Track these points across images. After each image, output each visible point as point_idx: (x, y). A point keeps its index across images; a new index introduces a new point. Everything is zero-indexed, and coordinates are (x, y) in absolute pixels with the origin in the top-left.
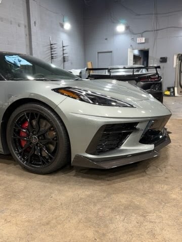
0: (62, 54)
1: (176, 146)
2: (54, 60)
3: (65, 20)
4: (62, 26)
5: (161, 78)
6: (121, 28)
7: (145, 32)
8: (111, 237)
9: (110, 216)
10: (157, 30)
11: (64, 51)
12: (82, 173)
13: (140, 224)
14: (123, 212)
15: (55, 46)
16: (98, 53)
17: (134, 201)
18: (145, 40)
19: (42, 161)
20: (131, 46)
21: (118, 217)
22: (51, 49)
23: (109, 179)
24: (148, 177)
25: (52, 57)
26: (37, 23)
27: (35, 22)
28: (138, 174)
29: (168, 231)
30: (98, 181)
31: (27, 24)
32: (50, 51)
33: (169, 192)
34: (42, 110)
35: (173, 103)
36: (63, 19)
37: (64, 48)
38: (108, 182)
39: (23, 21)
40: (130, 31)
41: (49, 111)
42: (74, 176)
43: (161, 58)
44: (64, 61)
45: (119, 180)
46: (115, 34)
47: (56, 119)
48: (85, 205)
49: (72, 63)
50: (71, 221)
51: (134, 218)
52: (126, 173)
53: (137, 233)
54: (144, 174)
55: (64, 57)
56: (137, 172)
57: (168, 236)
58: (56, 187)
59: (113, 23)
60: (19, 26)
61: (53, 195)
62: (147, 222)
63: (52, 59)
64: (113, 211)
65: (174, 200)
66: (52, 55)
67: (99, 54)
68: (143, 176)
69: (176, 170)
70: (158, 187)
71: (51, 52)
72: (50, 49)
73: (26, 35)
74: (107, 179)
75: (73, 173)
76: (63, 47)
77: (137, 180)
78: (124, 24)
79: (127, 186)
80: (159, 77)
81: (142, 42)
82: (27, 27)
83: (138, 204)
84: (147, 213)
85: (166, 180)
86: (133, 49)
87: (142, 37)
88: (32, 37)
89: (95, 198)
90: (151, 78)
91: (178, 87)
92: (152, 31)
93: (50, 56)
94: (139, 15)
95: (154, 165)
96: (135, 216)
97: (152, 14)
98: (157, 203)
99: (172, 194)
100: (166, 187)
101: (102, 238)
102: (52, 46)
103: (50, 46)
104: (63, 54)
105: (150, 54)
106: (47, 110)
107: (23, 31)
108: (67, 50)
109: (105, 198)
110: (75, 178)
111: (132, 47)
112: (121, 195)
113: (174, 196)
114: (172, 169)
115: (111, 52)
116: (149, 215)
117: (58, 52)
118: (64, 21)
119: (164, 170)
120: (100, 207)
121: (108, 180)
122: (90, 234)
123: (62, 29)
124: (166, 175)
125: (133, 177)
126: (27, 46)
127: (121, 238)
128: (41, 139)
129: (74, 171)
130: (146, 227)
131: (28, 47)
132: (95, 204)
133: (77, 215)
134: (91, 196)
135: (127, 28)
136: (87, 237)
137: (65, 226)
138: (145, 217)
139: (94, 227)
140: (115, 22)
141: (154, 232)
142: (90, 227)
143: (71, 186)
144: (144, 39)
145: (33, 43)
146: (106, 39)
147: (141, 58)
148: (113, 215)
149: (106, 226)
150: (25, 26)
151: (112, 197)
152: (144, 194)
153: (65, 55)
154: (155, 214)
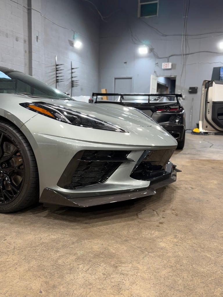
0: (70, 77)
1: (186, 188)
2: (59, 83)
3: (75, 36)
4: (72, 44)
5: (183, 109)
6: (143, 50)
7: (172, 56)
8: (62, 290)
9: (72, 265)
10: (186, 55)
11: (73, 74)
12: (57, 213)
13: (107, 275)
14: (90, 261)
15: (61, 67)
16: (115, 79)
17: (109, 248)
18: (172, 65)
19: (5, 195)
20: (155, 72)
21: (81, 266)
22: (57, 71)
23: (88, 221)
24: (138, 222)
25: (57, 80)
26: (40, 38)
27: (37, 37)
28: (127, 217)
29: (140, 286)
30: (72, 224)
31: (27, 39)
32: (55, 73)
33: (159, 240)
34: (6, 130)
35: (200, 142)
36: (74, 36)
37: (73, 71)
38: (85, 225)
39: (23, 34)
40: (154, 55)
41: (14, 131)
42: (45, 217)
43: (191, 88)
44: (72, 86)
45: (100, 223)
46: (136, 57)
47: (23, 141)
48: (45, 251)
49: (82, 89)
50: (18, 270)
51: (102, 268)
52: (112, 215)
53: (99, 287)
54: (135, 217)
55: (72, 81)
56: (127, 214)
57: (138, 291)
58: (16, 228)
59: (135, 43)
60: (17, 40)
61: (8, 238)
62: (117, 273)
63: (57, 82)
64: (78, 259)
65: (162, 249)
66: (58, 78)
67: (117, 80)
68: (133, 220)
69: (177, 215)
70: (147, 233)
71: (57, 74)
72: (55, 70)
73: (26, 52)
74: (85, 221)
75: (46, 213)
76: (72, 69)
77: (123, 224)
78: (147, 45)
79: (108, 230)
80: (180, 107)
81: (168, 68)
82: (27, 43)
83: (114, 251)
84: (121, 263)
85: (161, 225)
86: (157, 76)
87: (168, 62)
88: (33, 54)
89: (61, 244)
90: (171, 109)
91: (203, 121)
92: (181, 55)
93: (55, 79)
94: (166, 36)
95: (152, 207)
96: (105, 265)
97: (182, 35)
98: (138, 251)
99: (161, 242)
100: (157, 233)
101: (50, 291)
102: (57, 67)
103: (55, 67)
104: (72, 77)
105: (177, 83)
106: (12, 129)
107: (21, 47)
108: (77, 73)
109: (73, 243)
110: (45, 219)
111: (156, 74)
112: (96, 241)
113: (162, 245)
114: (173, 213)
115: (131, 78)
116: (123, 265)
117: (66, 74)
118: (74, 38)
119: (161, 214)
120: (62, 254)
121: (86, 223)
122: (36, 285)
123: (71, 47)
124: (162, 220)
125: (119, 220)
126: (26, 64)
127: (75, 292)
128: (5, 168)
129: (47, 211)
130: (113, 280)
131: (27, 66)
132: (58, 250)
133: (29, 262)
134: (56, 241)
135: (151, 50)
136: (31, 289)
137: (8, 275)
138: (116, 267)
139: (46, 277)
140: (137, 42)
141: (121, 286)
142: (39, 277)
143: (36, 228)
144: (170, 64)
145: (33, 61)
146: (125, 63)
147: (167, 88)
148: (75, 264)
149: (62, 277)
150: (25, 41)
151: (83, 242)
152: (126, 240)
153: (73, 79)
154: (130, 265)
